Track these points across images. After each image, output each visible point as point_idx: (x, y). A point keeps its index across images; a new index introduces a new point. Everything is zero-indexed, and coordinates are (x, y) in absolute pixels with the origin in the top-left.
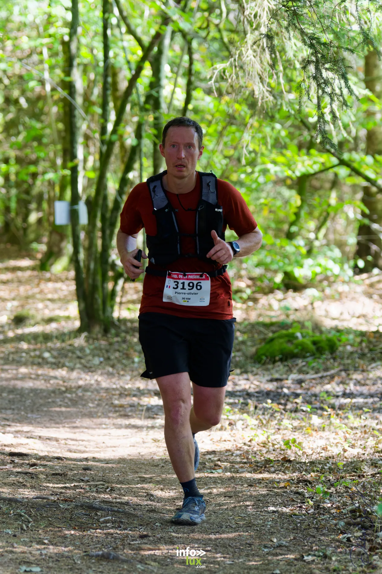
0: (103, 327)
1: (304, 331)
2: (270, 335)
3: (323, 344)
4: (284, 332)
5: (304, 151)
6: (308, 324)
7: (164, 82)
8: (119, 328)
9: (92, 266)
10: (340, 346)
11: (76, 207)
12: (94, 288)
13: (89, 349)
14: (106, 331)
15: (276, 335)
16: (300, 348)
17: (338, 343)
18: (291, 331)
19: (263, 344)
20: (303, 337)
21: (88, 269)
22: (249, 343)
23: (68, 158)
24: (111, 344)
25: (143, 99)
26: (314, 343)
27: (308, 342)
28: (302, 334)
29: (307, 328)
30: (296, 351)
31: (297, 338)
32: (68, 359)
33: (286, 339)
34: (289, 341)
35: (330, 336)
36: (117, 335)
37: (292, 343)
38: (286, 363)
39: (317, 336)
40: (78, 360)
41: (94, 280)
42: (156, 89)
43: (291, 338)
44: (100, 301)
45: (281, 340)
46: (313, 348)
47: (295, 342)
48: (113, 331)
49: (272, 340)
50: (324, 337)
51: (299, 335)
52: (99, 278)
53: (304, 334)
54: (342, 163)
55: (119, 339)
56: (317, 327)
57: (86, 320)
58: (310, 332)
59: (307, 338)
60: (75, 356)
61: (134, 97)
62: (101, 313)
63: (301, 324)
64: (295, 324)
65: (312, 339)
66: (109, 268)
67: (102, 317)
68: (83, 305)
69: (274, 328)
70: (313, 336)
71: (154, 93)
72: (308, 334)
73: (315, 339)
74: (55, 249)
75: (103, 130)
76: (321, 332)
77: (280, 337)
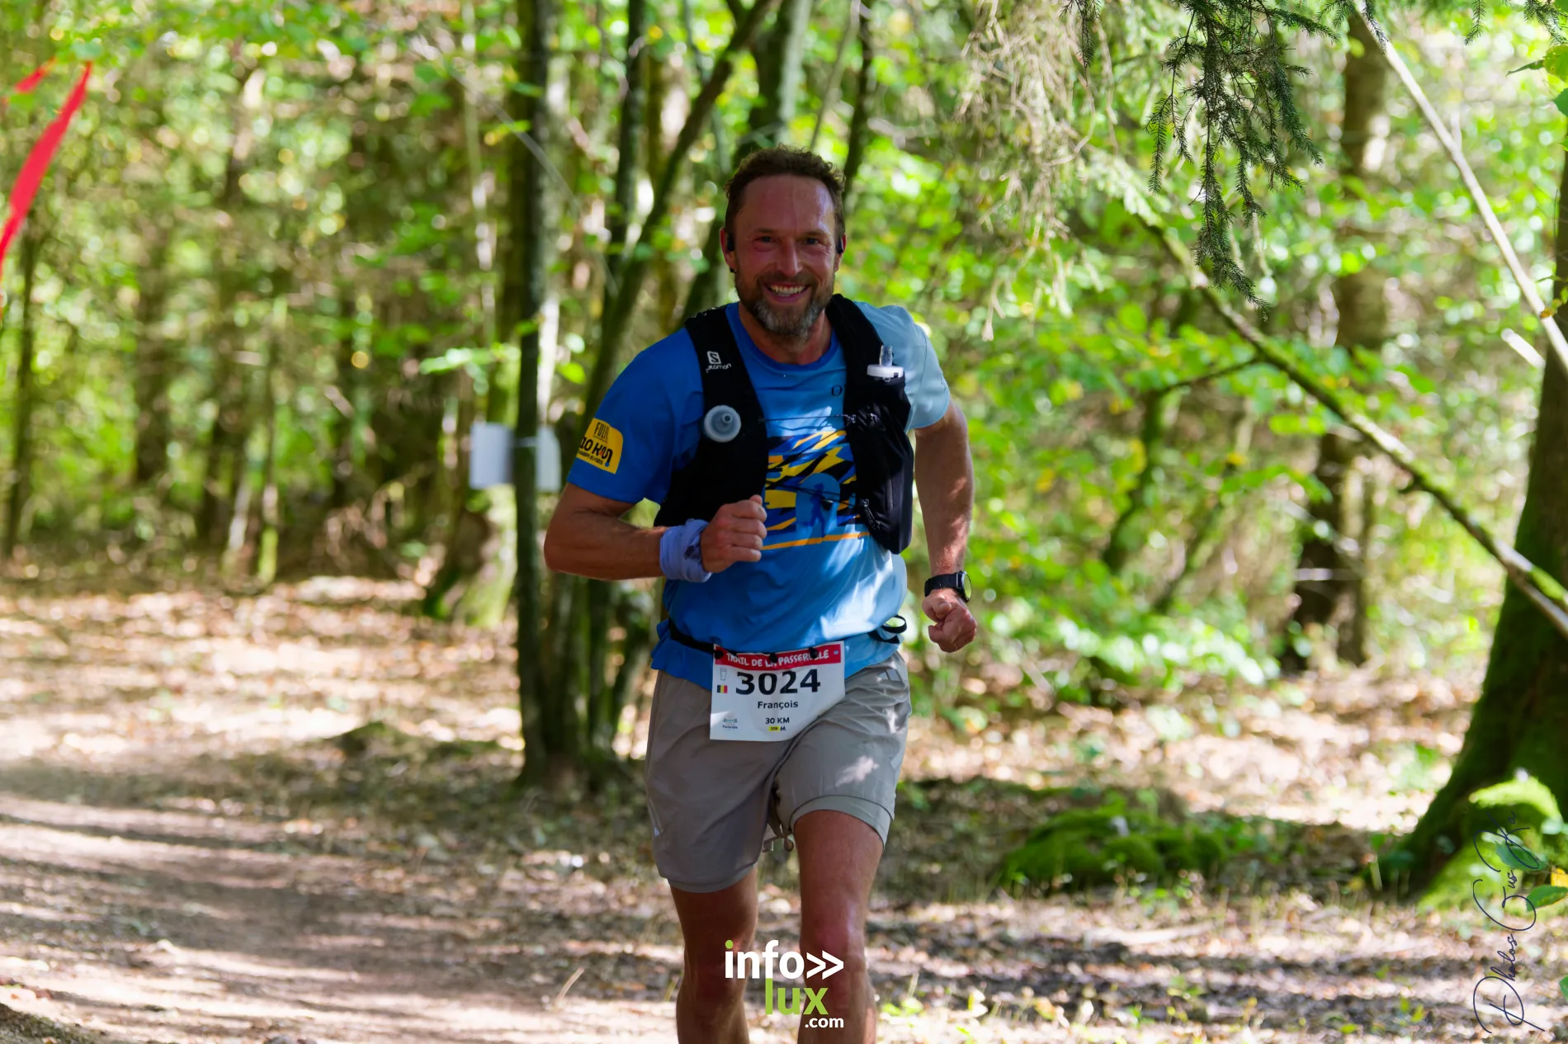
0: (585, 776)
1: (1135, 813)
2: (1043, 821)
3: (1185, 852)
4: (1081, 813)
5: (1162, 327)
6: (1148, 798)
7: (788, 110)
8: (630, 780)
9: (565, 606)
10: (1232, 859)
11: (529, 443)
12: (568, 667)
13: (545, 832)
14: (594, 788)
15: (1057, 821)
16: (1121, 857)
17: (1225, 851)
18: (1100, 812)
19: (1020, 845)
20: (1132, 828)
21: (554, 614)
22: (983, 839)
23: (515, 310)
24: (604, 824)
26: (1162, 847)
27: (1144, 842)
28: (1129, 820)
29: (1145, 806)
30: (1108, 866)
31: (1114, 831)
32: (484, 856)
33: (1087, 832)
34: (1093, 839)
35: (1207, 831)
36: (624, 799)
37: (1101, 845)
38: (1080, 897)
39: (1170, 830)
40: (511, 860)
41: (569, 646)
42: (767, 130)
43: (1099, 831)
44: (581, 706)
45: (1072, 836)
46: (1156, 858)
47: (1109, 841)
48: (613, 788)
49: (1046, 834)
50: (1189, 832)
51: (1120, 822)
52: (582, 640)
53: (1136, 822)
54: (1264, 357)
55: (628, 811)
56: (1171, 804)
57: (540, 754)
58: (1153, 819)
59: (1142, 833)
60: (503, 849)
62: (582, 736)
63: (1130, 797)
64: (1113, 797)
65: (1154, 836)
66: (610, 614)
67: (584, 748)
68: (534, 713)
69: (1052, 805)
70: (1159, 829)
71: (761, 140)
72: (1144, 821)
73: (1165, 836)
74: (467, 561)
76: (1181, 818)
77: (1069, 826)
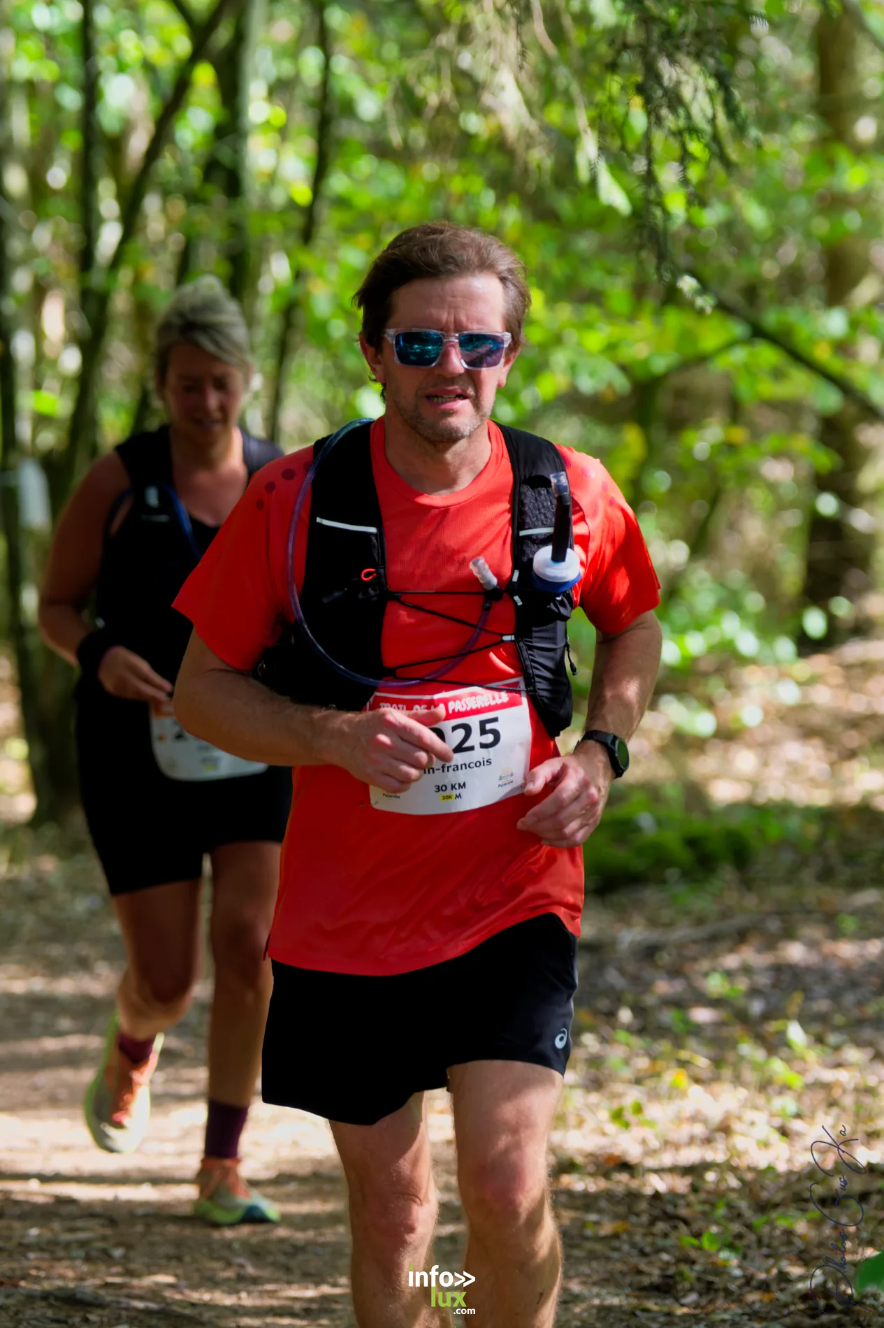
1: (660, 808)
3: (714, 846)
5: (650, 304)
6: (672, 792)
10: (763, 851)
11: (11, 479)
16: (648, 856)
17: (756, 844)
18: (623, 810)
20: (659, 823)
25: (195, 173)
26: (692, 842)
27: (672, 840)
28: (655, 816)
29: (670, 802)
30: (638, 864)
31: (640, 829)
33: (611, 832)
34: (618, 839)
35: (737, 822)
37: (626, 845)
38: (612, 900)
39: (698, 824)
42: (232, 142)
43: (624, 831)
46: (685, 854)
47: (635, 841)
50: (716, 826)
51: (645, 820)
53: (662, 817)
54: (758, 333)
56: (697, 797)
58: (679, 814)
59: (670, 828)
61: (167, 163)
63: (654, 793)
64: (637, 795)
65: (683, 832)
70: (686, 824)
71: (225, 155)
72: (671, 816)
73: (693, 831)
75: (85, 257)
76: (708, 813)
